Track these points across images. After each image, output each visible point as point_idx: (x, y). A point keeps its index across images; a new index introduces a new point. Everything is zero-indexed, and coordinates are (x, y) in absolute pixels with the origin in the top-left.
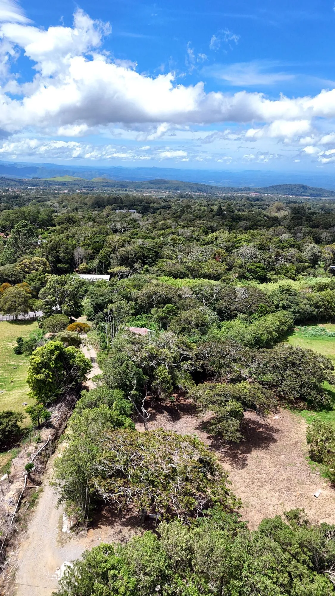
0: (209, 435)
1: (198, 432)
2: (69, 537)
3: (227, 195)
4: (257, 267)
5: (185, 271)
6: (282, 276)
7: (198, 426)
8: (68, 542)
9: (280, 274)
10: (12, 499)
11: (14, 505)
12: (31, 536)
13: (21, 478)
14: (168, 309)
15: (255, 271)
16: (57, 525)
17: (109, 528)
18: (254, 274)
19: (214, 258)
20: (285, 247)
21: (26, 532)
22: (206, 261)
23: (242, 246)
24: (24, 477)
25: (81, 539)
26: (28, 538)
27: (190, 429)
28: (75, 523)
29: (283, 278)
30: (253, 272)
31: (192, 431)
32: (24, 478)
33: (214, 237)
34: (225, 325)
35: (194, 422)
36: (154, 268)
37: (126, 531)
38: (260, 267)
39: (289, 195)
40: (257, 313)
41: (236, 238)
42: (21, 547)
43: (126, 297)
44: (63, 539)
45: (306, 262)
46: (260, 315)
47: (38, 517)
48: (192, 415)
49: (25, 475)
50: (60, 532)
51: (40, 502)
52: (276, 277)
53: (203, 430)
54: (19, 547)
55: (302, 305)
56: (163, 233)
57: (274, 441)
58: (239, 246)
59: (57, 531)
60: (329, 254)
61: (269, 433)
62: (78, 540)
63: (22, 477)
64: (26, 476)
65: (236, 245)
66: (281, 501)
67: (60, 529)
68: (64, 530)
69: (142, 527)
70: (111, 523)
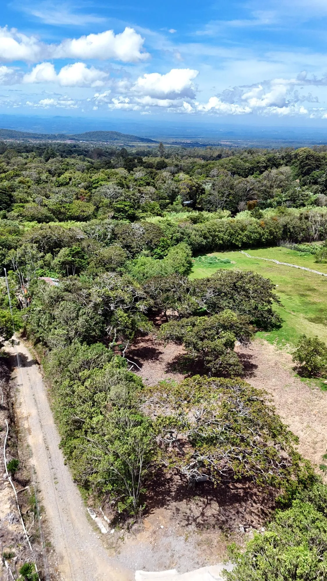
0: (185, 376)
1: (170, 375)
2: (120, 538)
3: (41, 142)
4: (126, 206)
5: (49, 214)
6: (149, 213)
7: (166, 369)
8: (122, 544)
9: (146, 211)
10: (12, 515)
11: (18, 521)
12: (65, 554)
13: (5, 483)
14: (73, 251)
15: (124, 209)
16: (91, 528)
17: (162, 509)
18: (123, 213)
19: (78, 198)
20: (142, 185)
21: (54, 551)
22: (71, 202)
23: (101, 185)
24: (7, 481)
25: (138, 535)
26: (62, 558)
27: (159, 375)
28: (112, 517)
29: (150, 215)
30: (122, 211)
31: (165, 376)
32: (8, 483)
33: (68, 178)
34: (138, 262)
35: (159, 366)
36: (12, 213)
37: (183, 505)
38: (129, 206)
39: (103, 142)
40: (159, 248)
41: (91, 178)
42: (62, 574)
43: (5, 245)
44: (112, 543)
45: (166, 199)
46: (163, 249)
47: (56, 526)
48: (152, 360)
49: (7, 478)
50: (100, 535)
51: (44, 505)
52: (144, 215)
53: (175, 372)
54: (59, 575)
55: (193, 237)
56: (5, 176)
57: (256, 367)
58: (97, 187)
59: (96, 536)
60: (185, 189)
61: (244, 361)
62: (134, 537)
63: (5, 481)
64: (10, 479)
65: (94, 186)
66: (305, 424)
67: (98, 531)
68: (104, 530)
69: (199, 495)
70: (162, 503)
